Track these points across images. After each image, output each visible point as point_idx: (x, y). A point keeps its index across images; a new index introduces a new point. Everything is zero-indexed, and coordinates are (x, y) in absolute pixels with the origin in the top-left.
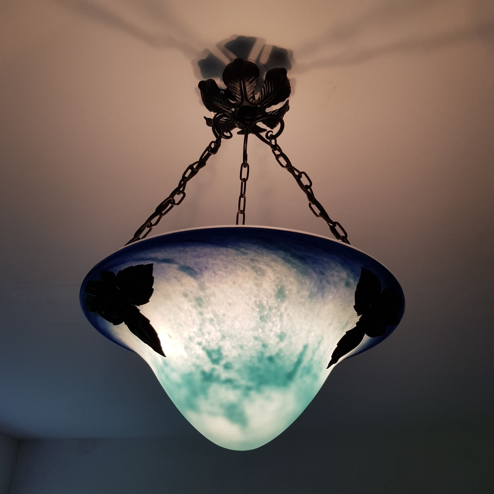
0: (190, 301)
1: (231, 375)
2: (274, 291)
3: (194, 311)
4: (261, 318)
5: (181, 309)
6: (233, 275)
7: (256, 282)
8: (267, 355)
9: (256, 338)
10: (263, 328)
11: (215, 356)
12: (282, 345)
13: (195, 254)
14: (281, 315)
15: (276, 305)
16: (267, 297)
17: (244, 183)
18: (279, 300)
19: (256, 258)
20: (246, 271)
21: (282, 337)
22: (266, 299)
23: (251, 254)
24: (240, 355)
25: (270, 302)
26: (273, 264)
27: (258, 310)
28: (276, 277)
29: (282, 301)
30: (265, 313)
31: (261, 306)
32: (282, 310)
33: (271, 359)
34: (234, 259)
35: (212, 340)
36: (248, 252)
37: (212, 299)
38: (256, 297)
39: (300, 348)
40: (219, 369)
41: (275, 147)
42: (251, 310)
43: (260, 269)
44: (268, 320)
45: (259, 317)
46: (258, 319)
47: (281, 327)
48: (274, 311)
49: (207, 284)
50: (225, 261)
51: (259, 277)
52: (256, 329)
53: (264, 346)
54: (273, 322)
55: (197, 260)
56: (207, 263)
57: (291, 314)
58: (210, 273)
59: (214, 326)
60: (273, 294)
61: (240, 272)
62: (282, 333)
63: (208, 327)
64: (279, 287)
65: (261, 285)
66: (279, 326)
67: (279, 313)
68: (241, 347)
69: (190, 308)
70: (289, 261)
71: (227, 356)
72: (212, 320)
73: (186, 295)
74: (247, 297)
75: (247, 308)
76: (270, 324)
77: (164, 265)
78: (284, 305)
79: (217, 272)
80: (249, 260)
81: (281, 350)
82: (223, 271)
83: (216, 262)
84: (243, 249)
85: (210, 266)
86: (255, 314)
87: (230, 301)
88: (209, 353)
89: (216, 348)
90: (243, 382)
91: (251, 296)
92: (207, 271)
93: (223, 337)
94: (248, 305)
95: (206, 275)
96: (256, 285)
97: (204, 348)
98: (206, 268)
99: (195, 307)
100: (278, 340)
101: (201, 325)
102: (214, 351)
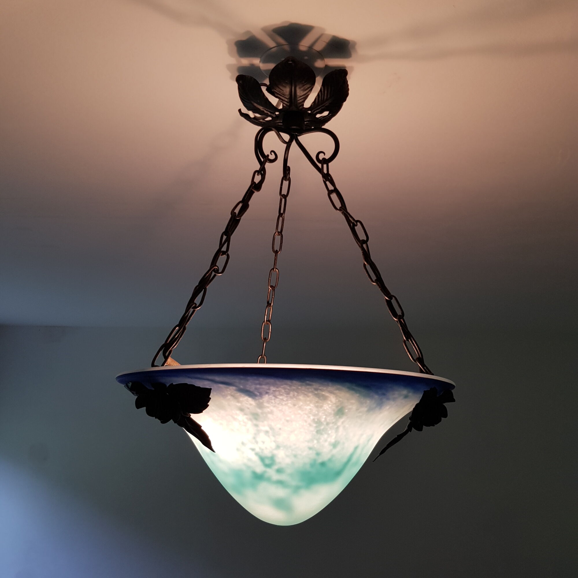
0: (246, 414)
1: (282, 477)
2: (334, 410)
3: (250, 423)
4: (318, 432)
5: (235, 419)
6: (295, 399)
7: (317, 404)
8: (320, 461)
9: (310, 448)
10: (318, 440)
11: (267, 462)
12: (335, 451)
13: (257, 382)
14: (338, 428)
15: (334, 421)
16: (326, 415)
17: (283, 200)
18: (338, 417)
19: (320, 388)
20: (308, 397)
21: (335, 445)
22: (324, 417)
23: (316, 385)
24: (293, 463)
25: (328, 419)
26: (337, 392)
27: (315, 425)
28: (337, 401)
29: (340, 417)
30: (322, 427)
31: (318, 422)
32: (339, 424)
33: (323, 464)
34: (298, 388)
35: (266, 448)
36: (314, 384)
37: (270, 416)
38: (314, 415)
39: (351, 450)
40: (271, 472)
41: (327, 177)
42: (308, 426)
43: (323, 395)
44: (323, 433)
45: (315, 430)
46: (314, 433)
47: (336, 437)
48: (331, 425)
49: (266, 404)
50: (288, 389)
51: (320, 401)
52: (311, 440)
53: (318, 454)
54: (329, 434)
55: (258, 386)
56: (269, 389)
57: (347, 426)
58: (271, 396)
59: (269, 436)
60: (333, 412)
61: (301, 397)
62: (336, 441)
63: (262, 437)
64: (339, 407)
65: (321, 407)
66: (334, 437)
67: (336, 427)
68: (295, 456)
69: (246, 420)
70: (353, 389)
71: (280, 463)
72: (267, 432)
73: (241, 410)
74: (306, 416)
75: (305, 424)
76: (326, 436)
77: (221, 385)
78: (341, 420)
79: (278, 397)
80: (313, 389)
81: (333, 456)
82: (284, 396)
83: (277, 389)
84: (308, 382)
85: (271, 391)
86: (312, 429)
87: (288, 418)
88: (262, 459)
89: (269, 455)
90: (294, 483)
91: (310, 415)
92: (267, 396)
93: (278, 447)
94: (306, 421)
95: (266, 397)
96: (317, 407)
97: (257, 454)
98: (267, 393)
99: (250, 420)
100: (332, 447)
101: (255, 434)
102: (267, 458)
